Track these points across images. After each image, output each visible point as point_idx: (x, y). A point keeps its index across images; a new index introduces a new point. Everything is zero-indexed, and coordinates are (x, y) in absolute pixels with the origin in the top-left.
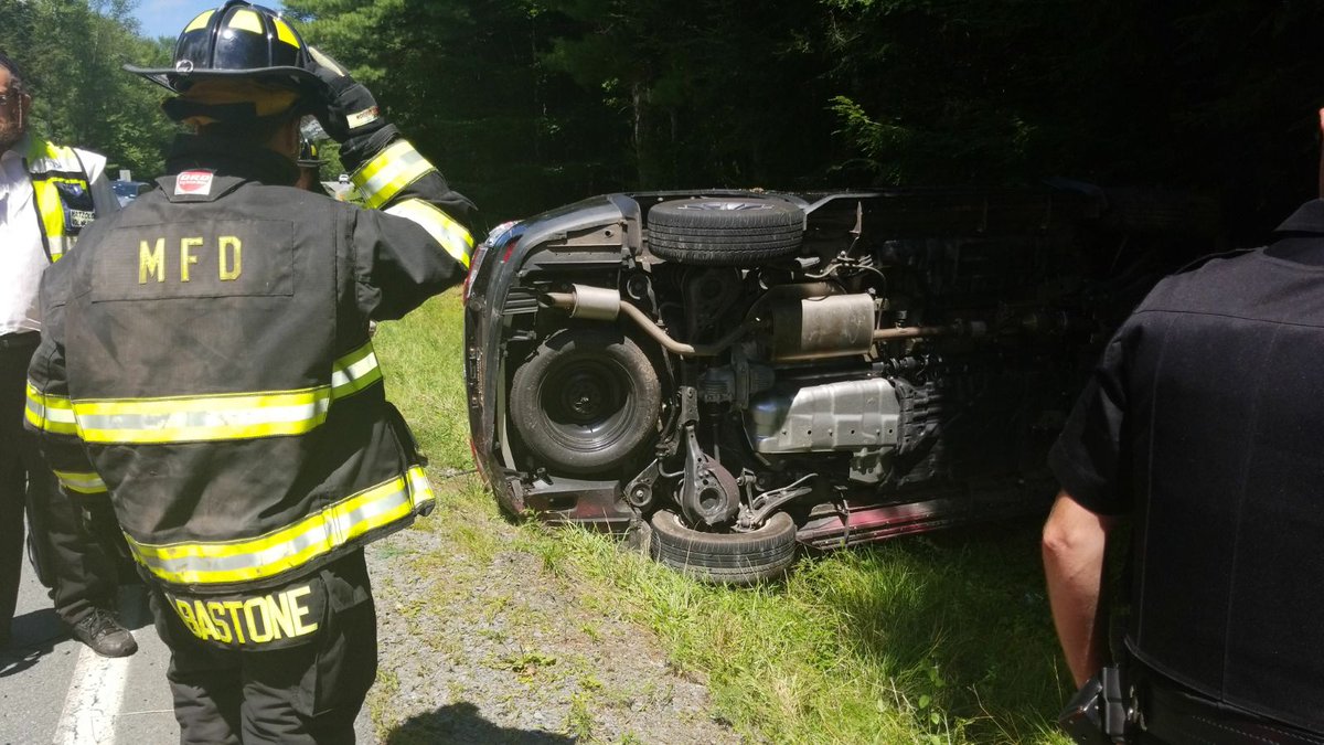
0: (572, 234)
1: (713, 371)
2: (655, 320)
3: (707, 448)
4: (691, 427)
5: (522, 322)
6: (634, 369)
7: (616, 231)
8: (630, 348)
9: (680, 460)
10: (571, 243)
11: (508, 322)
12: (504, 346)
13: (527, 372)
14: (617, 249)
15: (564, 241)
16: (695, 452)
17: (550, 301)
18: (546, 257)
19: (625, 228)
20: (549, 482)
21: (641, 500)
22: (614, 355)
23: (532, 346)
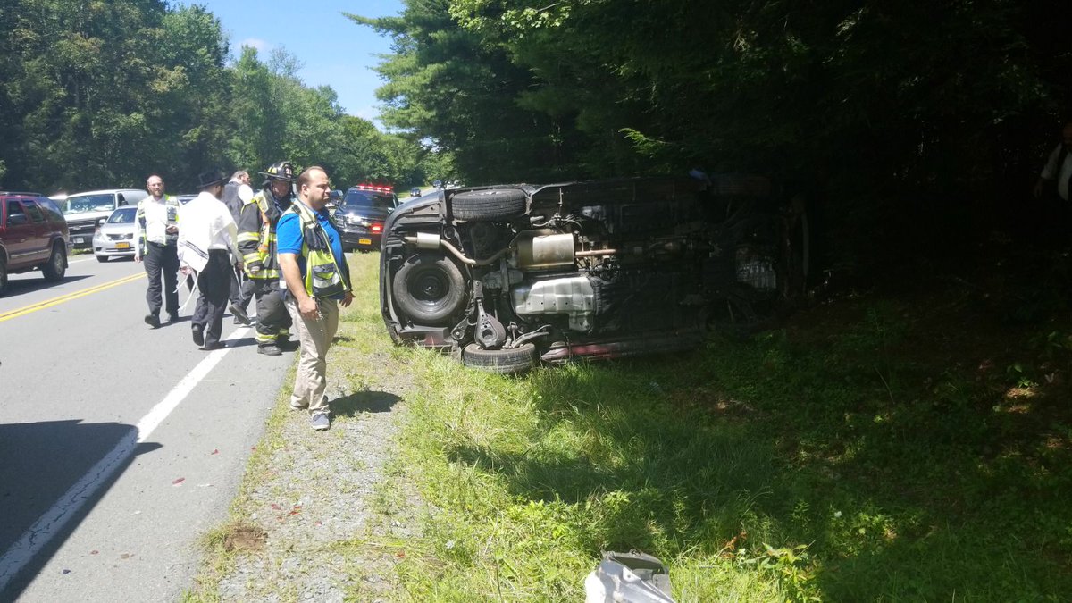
0: (415, 209)
1: (492, 273)
2: (459, 250)
3: (487, 311)
4: (479, 301)
5: (395, 250)
6: (450, 272)
7: (436, 207)
8: (447, 262)
9: (474, 318)
10: (415, 213)
11: (390, 251)
12: (388, 262)
13: (400, 274)
14: (437, 215)
15: (412, 213)
16: (482, 312)
17: (406, 240)
18: (404, 220)
19: (440, 205)
20: (412, 327)
21: (459, 336)
22: (440, 266)
23: (401, 262)
